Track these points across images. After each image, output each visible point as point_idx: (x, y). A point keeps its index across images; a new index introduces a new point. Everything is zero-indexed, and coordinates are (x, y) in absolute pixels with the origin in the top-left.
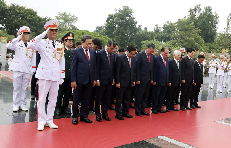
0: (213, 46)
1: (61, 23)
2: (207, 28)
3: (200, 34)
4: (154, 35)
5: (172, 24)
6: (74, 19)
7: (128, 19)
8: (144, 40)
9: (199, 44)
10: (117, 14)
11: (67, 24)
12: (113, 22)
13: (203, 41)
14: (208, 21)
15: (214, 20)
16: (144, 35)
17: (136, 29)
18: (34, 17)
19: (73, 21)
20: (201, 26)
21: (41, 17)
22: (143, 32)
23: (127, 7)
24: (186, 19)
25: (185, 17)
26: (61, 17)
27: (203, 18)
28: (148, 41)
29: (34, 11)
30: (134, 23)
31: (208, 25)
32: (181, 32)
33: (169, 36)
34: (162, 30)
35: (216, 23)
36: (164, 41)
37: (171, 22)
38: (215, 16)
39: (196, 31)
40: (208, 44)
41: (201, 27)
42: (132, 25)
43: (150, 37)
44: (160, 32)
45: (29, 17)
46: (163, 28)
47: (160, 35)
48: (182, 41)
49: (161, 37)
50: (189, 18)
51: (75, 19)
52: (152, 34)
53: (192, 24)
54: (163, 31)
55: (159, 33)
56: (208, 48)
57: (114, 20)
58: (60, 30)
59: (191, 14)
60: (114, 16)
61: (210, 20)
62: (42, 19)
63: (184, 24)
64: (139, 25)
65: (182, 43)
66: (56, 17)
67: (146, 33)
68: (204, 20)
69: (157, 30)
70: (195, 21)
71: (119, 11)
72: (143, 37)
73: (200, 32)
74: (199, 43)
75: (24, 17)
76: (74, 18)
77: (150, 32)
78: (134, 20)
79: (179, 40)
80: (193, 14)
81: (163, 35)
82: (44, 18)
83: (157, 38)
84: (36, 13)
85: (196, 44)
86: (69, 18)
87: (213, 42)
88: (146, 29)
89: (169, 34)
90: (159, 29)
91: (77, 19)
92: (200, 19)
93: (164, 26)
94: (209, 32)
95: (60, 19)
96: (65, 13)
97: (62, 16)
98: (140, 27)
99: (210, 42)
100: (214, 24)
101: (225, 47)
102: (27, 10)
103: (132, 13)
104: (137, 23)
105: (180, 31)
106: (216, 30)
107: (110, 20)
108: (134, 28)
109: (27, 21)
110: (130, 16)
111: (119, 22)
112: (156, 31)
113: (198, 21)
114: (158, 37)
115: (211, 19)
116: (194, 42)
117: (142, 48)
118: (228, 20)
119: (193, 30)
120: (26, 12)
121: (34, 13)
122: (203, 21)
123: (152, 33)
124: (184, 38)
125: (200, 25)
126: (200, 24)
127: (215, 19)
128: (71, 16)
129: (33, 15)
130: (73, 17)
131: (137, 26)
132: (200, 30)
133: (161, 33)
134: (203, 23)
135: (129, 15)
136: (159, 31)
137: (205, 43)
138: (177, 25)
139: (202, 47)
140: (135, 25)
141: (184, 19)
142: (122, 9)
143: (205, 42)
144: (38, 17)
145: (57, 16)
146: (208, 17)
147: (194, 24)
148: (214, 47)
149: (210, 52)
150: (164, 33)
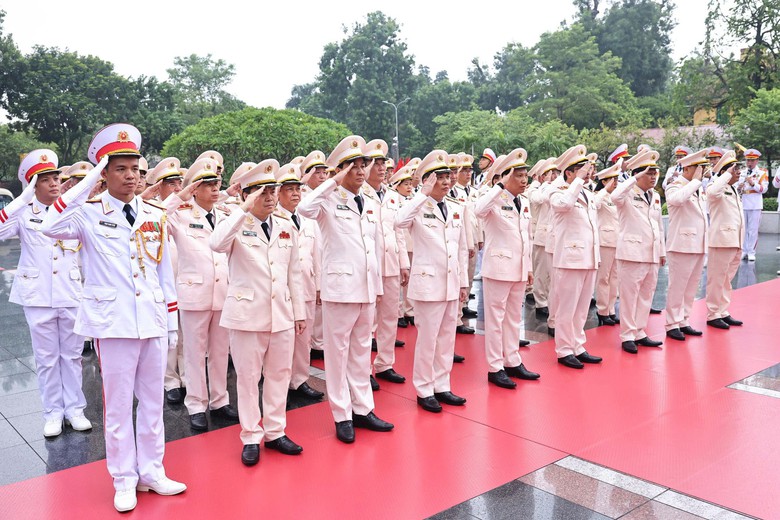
0: (663, 104)
1: (185, 88)
2: (639, 47)
3: (616, 71)
4: (471, 92)
5: (523, 52)
6: (223, 73)
7: (385, 53)
8: (442, 113)
9: (616, 105)
10: (350, 40)
11: (206, 88)
12: (342, 68)
13: (630, 92)
14: (642, 23)
15: (662, 18)
16: (440, 95)
17: (413, 81)
18: (106, 81)
19: (222, 78)
20: (618, 45)
21: (126, 77)
22: (436, 87)
23: (378, 16)
24: (567, 29)
25: (563, 23)
26: (185, 70)
27: (621, 17)
28: (453, 113)
29: (102, 63)
30: (404, 64)
31: (643, 40)
32: (556, 74)
33: (517, 89)
34: (493, 72)
35: (670, 28)
36: (504, 109)
37: (520, 45)
38: (662, 6)
39: (604, 63)
40: (647, 99)
41: (619, 48)
42: (399, 72)
43: (457, 99)
44: (487, 79)
45: (91, 82)
46: (497, 68)
47: (488, 91)
48: (562, 101)
49: (493, 96)
50: (576, 23)
51: (226, 72)
52: (465, 90)
53: (589, 42)
54: (499, 75)
55: (484, 85)
56: (646, 113)
57: (342, 60)
58: (188, 112)
59: (582, 9)
60: (342, 47)
61: (647, 19)
62: (131, 84)
63: (562, 45)
64: (421, 67)
65: (560, 107)
66: (169, 71)
67: (444, 91)
68: (627, 22)
69: (478, 76)
70: (596, 31)
71: (356, 30)
72: (437, 103)
73: (617, 65)
74: (615, 102)
75: (78, 85)
76: (222, 69)
77: (456, 86)
78: (405, 54)
79: (551, 100)
80: (589, 8)
81: (499, 89)
82: (136, 80)
83: (479, 102)
84: (109, 67)
85: (606, 105)
86: (209, 71)
87: (662, 90)
88: (442, 75)
89: (515, 83)
90: (483, 70)
91: (233, 71)
92: (613, 23)
93: (499, 58)
94: (646, 62)
95: (182, 77)
96: (193, 58)
97: (188, 68)
98: (425, 70)
99: (652, 93)
100: (662, 33)
101: (705, 105)
102: (83, 60)
103: (396, 33)
104: (414, 62)
105: (553, 70)
106: (670, 51)
107: (332, 61)
108: (405, 78)
109: (88, 97)
110: (391, 43)
111: (359, 66)
112: (475, 79)
113: (608, 30)
114: (482, 97)
115: (649, 16)
116: (600, 101)
117: (439, 137)
118: (711, 14)
119: (593, 64)
120: (81, 69)
121: (103, 69)
122: (622, 27)
123: (464, 86)
124: (566, 93)
125: (616, 41)
126: (616, 38)
127: (664, 15)
128: (214, 65)
129: (101, 73)
130: (220, 68)
131: (416, 71)
132: (616, 59)
133: (490, 83)
134: (626, 33)
135: (386, 39)
136: (483, 78)
137: (636, 99)
138: (540, 53)
139: (626, 114)
140: (408, 68)
141: (561, 30)
142: (364, 23)
143: (636, 96)
144: (119, 82)
145: (173, 67)
146: (638, 11)
147: (597, 41)
148: (665, 107)
149: (654, 126)
150: (500, 81)
